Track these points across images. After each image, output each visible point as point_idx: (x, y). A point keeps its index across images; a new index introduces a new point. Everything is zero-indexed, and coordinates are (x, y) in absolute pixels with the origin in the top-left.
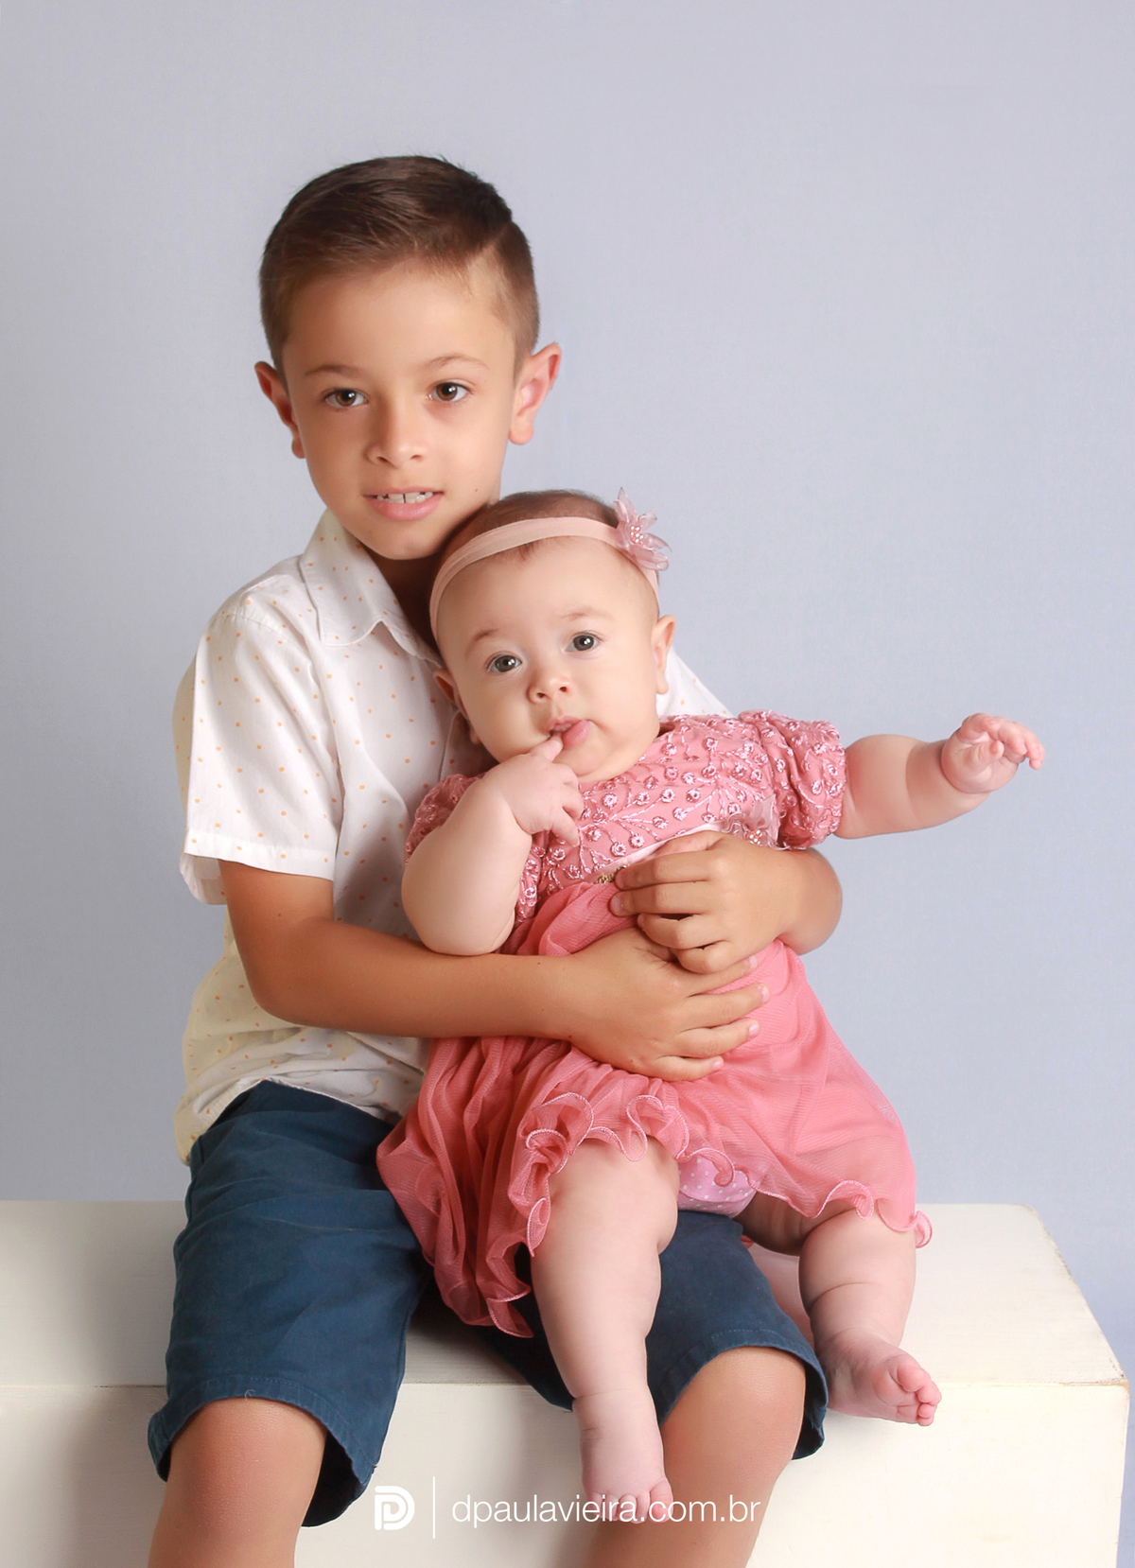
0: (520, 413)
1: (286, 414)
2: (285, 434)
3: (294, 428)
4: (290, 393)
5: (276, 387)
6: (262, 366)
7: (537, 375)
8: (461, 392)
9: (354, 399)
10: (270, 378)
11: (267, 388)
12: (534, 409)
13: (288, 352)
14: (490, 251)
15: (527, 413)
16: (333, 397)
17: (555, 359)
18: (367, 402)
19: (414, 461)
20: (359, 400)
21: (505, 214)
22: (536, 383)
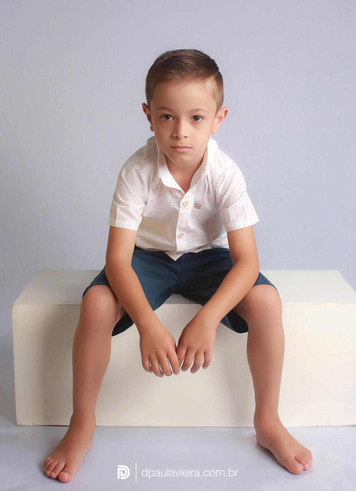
0: (215, 125)
1: (149, 118)
2: (149, 124)
3: (151, 123)
4: (152, 113)
5: (147, 110)
6: (144, 104)
7: (221, 115)
8: (200, 119)
9: (170, 118)
10: (146, 108)
11: (145, 110)
12: (219, 124)
13: (152, 102)
14: (212, 78)
15: (217, 125)
16: (164, 117)
17: (226, 111)
18: (173, 119)
19: (185, 138)
20: (171, 119)
21: (217, 68)
22: (221, 118)
